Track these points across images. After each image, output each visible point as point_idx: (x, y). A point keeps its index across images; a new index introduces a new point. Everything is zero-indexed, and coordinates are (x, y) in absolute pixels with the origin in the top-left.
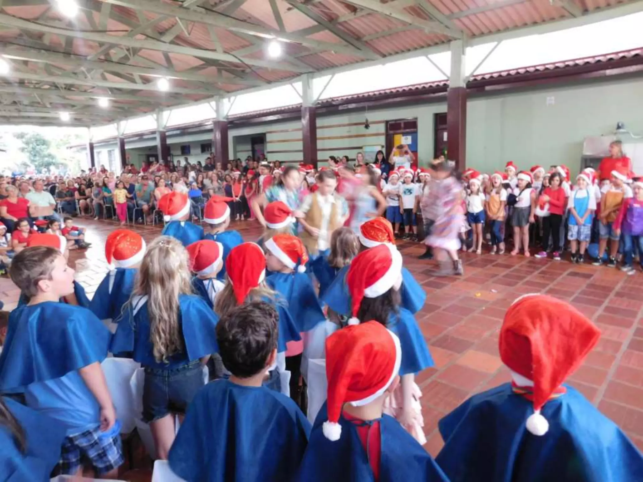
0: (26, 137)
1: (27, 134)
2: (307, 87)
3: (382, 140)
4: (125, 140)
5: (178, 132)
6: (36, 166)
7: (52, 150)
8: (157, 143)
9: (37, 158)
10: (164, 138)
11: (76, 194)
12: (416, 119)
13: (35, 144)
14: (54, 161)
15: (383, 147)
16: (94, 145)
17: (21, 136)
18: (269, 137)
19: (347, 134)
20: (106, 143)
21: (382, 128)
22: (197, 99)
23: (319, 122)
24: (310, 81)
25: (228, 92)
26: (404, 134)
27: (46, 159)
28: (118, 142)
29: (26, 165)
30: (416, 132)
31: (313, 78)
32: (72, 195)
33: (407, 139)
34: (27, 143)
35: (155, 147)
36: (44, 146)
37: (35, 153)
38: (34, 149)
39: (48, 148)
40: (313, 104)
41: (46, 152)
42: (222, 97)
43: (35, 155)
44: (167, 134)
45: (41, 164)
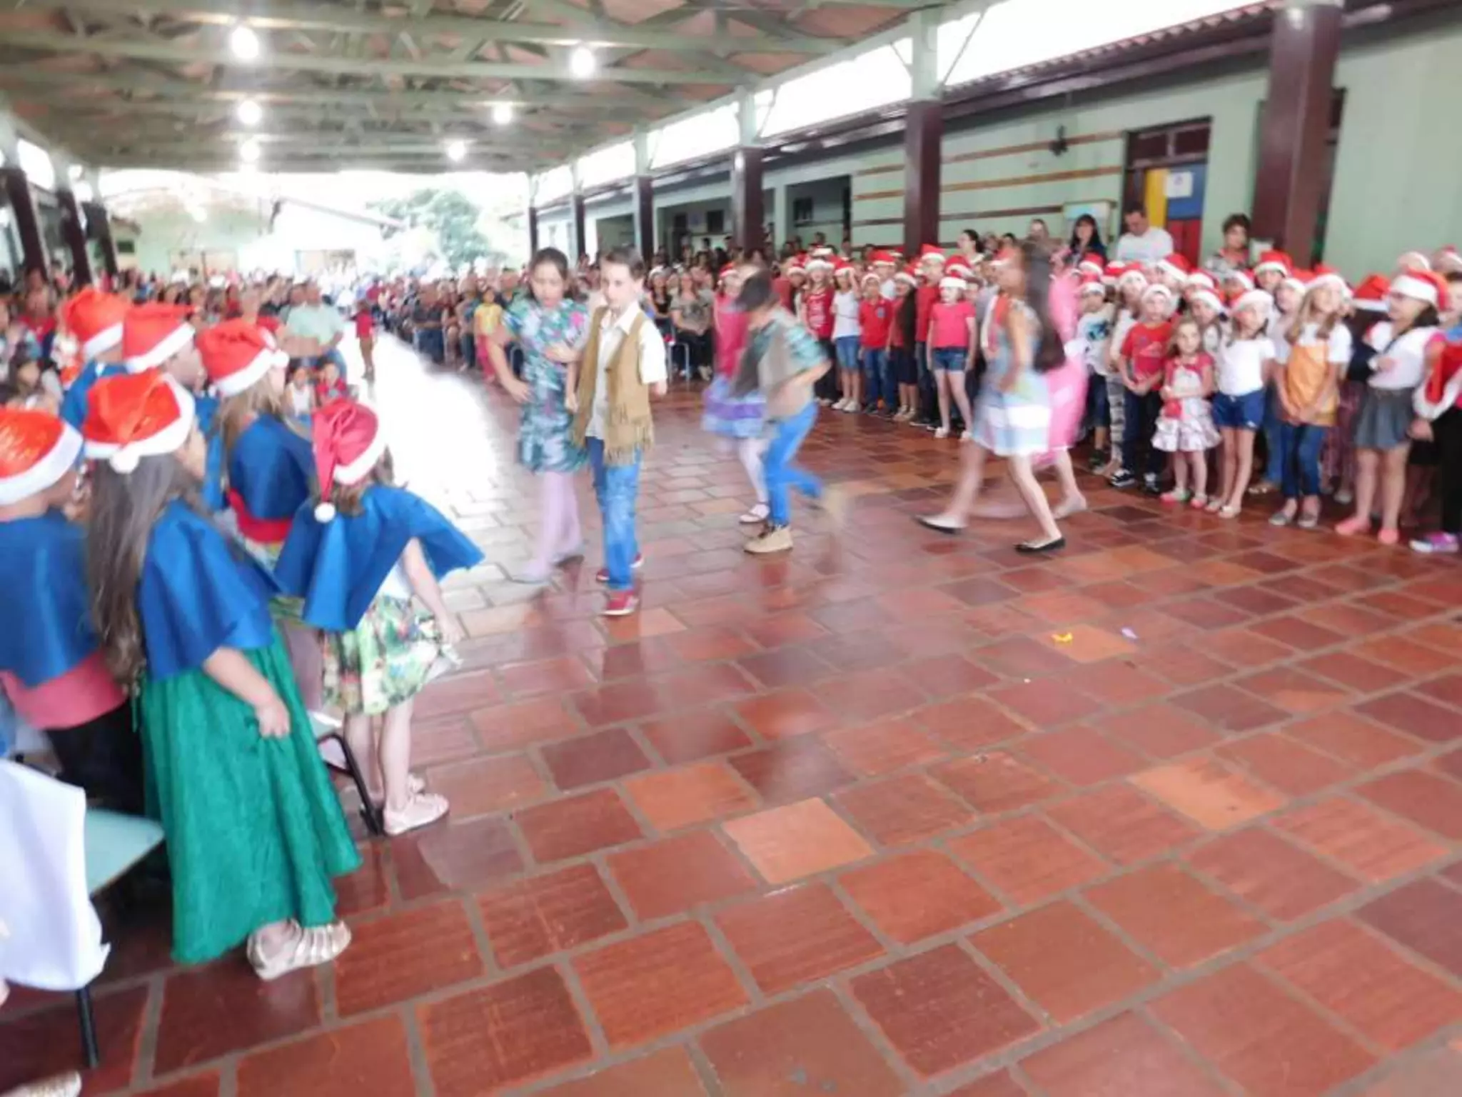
0: (436, 198)
1: (437, 191)
2: (924, 47)
3: (1112, 187)
4: (587, 201)
5: (680, 178)
6: (450, 259)
7: (482, 226)
8: (634, 207)
9: (454, 243)
10: (647, 194)
11: (445, 313)
12: (1207, 120)
13: (449, 213)
14: (482, 248)
15: (1113, 205)
16: (540, 213)
17: (425, 197)
18: (858, 187)
19: (1030, 173)
20: (558, 208)
21: (1114, 153)
22: (711, 95)
23: (951, 146)
24: (931, 29)
25: (768, 75)
26: (1175, 166)
27: (468, 244)
28: (572, 206)
29: (432, 256)
30: (1203, 162)
31: (939, 21)
32: (439, 317)
33: (1179, 181)
34: (437, 210)
35: (629, 218)
36: (464, 218)
37: (449, 233)
38: (447, 222)
39: (473, 222)
40: (934, 93)
41: (470, 231)
42: (752, 88)
43: (449, 237)
44: (656, 184)
45: (459, 253)
